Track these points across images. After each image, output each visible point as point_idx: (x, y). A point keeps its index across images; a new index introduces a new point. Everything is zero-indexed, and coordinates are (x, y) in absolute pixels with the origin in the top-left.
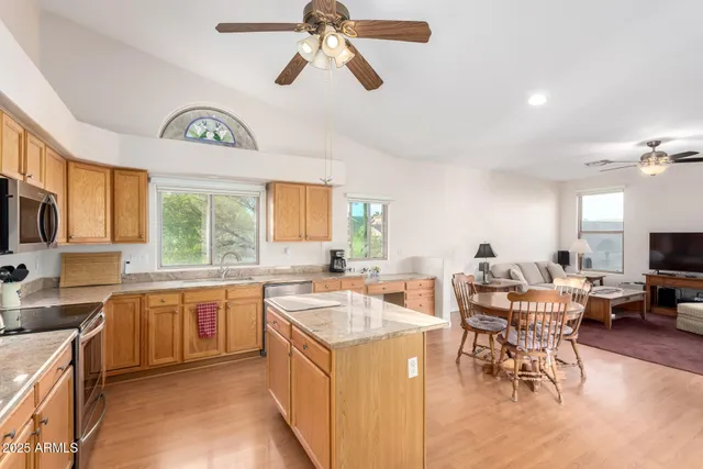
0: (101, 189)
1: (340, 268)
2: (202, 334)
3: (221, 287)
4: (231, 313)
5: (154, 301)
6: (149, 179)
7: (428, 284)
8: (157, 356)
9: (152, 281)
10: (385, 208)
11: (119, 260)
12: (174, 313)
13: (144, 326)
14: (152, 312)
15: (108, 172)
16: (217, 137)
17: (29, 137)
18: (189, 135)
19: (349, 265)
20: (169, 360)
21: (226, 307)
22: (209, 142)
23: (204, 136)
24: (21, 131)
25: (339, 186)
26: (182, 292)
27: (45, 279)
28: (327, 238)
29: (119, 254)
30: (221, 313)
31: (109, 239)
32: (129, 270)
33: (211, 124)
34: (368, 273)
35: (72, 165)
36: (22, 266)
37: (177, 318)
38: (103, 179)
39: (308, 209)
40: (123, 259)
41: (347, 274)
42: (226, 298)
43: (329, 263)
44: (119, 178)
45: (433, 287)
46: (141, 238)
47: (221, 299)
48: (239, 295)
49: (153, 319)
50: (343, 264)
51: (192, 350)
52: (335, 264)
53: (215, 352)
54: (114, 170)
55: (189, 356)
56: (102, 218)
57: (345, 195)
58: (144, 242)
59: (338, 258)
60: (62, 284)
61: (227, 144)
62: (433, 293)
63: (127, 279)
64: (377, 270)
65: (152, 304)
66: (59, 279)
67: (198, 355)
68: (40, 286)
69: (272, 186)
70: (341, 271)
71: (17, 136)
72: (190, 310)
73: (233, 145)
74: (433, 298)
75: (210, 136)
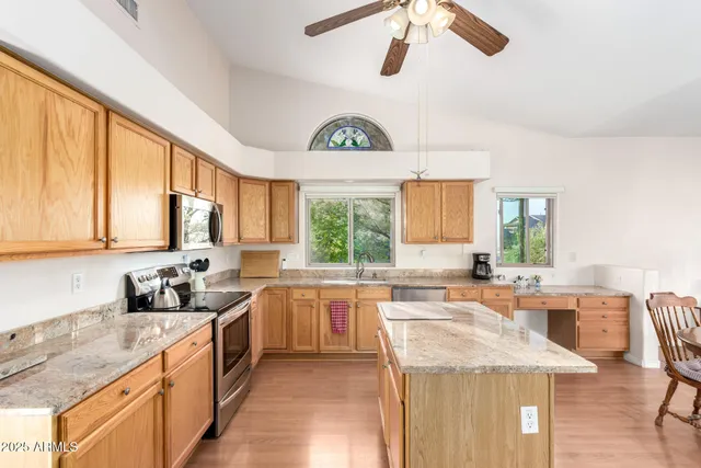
0: (262, 199)
1: (483, 274)
2: (335, 330)
3: (352, 287)
4: (360, 312)
5: (297, 294)
6: (299, 189)
7: (621, 303)
8: (299, 344)
9: (301, 277)
10: (550, 203)
11: (278, 257)
12: (312, 307)
13: (289, 316)
14: (295, 304)
15: (267, 185)
16: (355, 143)
17: (200, 161)
18: (331, 145)
19: (496, 271)
20: (307, 348)
21: (357, 307)
22: (349, 149)
23: (343, 144)
24: (193, 157)
25: (482, 180)
26: (318, 288)
27: (233, 271)
28: (467, 240)
29: (277, 252)
30: (352, 311)
31: (268, 240)
32: (285, 266)
33: (349, 130)
34: (523, 283)
35: (241, 181)
36: (207, 260)
37: (314, 311)
38: (263, 190)
39: (444, 206)
40: (281, 257)
41: (496, 282)
42: (357, 297)
43: (472, 268)
44: (275, 188)
45: (626, 308)
46: (291, 239)
47: (351, 297)
48: (368, 296)
49: (295, 310)
50: (489, 270)
51: (327, 343)
52: (479, 270)
53: (347, 348)
54: (272, 182)
55: (324, 348)
56: (262, 223)
57: (493, 189)
58: (293, 242)
59: (481, 263)
60: (241, 275)
61: (363, 149)
62: (628, 316)
63: (283, 273)
64: (537, 279)
65: (295, 296)
66: (239, 271)
67: (332, 348)
68: (228, 276)
69: (405, 185)
70: (486, 278)
71: (189, 162)
72: (325, 306)
73: (369, 149)
74: (627, 323)
75: (349, 143)
